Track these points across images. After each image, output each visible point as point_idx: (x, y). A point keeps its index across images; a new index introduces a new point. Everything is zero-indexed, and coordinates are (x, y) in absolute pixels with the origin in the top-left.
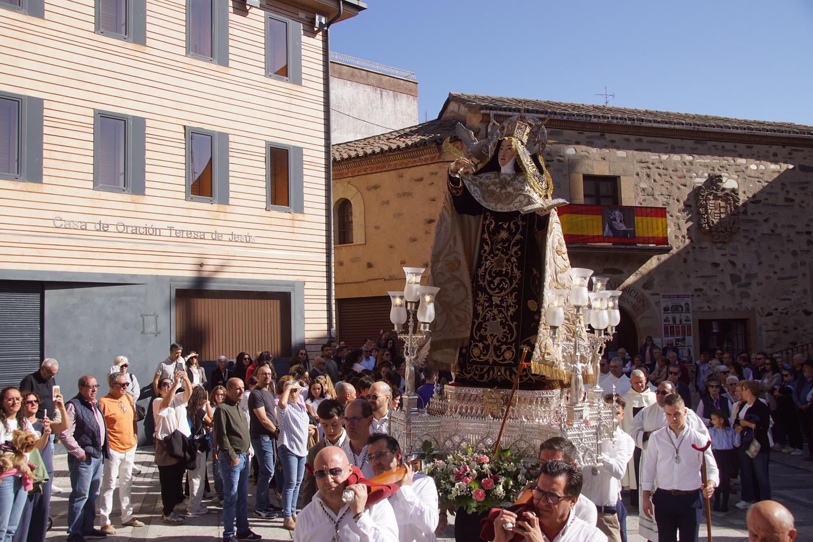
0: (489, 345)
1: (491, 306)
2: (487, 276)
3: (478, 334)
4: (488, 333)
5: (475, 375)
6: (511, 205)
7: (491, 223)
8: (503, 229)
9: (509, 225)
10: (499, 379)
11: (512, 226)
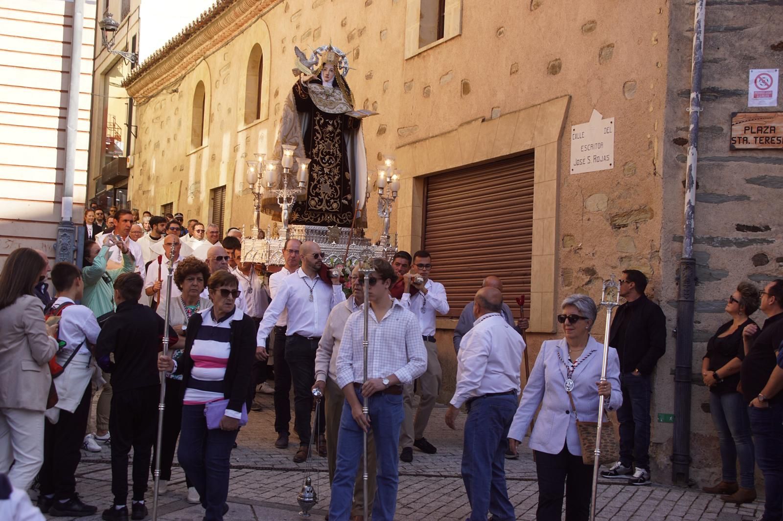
0: (322, 199)
1: (323, 174)
2: (320, 154)
3: (314, 192)
4: (321, 192)
5: (311, 218)
6: (335, 109)
7: (321, 119)
8: (329, 124)
9: (333, 122)
10: (328, 221)
11: (335, 124)
